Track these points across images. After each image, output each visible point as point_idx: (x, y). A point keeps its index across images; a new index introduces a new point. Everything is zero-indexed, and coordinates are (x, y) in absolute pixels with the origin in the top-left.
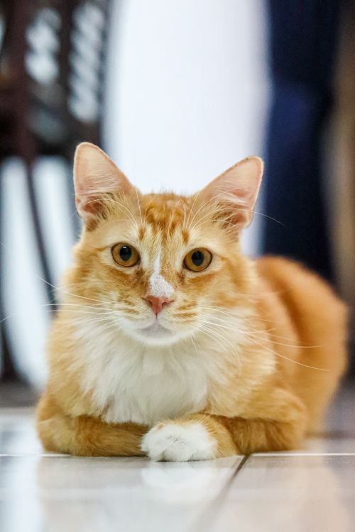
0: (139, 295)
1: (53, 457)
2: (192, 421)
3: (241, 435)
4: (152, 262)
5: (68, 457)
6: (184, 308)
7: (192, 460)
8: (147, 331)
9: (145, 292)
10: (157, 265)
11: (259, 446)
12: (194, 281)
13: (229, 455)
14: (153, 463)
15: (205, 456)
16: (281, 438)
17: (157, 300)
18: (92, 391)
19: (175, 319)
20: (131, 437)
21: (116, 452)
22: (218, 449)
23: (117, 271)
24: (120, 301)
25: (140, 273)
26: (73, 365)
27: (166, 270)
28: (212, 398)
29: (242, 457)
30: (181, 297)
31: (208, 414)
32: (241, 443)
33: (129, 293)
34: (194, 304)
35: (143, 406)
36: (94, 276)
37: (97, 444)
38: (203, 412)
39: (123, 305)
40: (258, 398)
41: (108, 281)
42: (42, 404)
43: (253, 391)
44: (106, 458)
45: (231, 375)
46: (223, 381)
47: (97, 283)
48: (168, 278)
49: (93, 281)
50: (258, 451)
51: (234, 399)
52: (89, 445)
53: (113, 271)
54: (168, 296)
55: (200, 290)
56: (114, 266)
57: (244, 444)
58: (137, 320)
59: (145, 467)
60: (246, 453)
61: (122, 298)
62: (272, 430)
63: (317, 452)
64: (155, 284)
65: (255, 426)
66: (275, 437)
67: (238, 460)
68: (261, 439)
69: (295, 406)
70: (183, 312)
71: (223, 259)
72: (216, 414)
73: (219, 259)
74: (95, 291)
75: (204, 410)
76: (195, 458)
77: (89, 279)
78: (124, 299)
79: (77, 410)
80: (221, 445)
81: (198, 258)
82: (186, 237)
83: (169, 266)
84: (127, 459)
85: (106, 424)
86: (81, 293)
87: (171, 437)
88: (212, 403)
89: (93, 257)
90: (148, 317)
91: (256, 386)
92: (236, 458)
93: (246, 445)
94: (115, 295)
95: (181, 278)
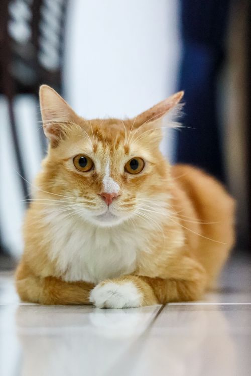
0: (96, 192)
1: (27, 306)
2: (125, 280)
3: (160, 290)
4: (103, 168)
5: (38, 306)
6: (127, 200)
7: (125, 308)
8: (101, 217)
9: (100, 190)
10: (107, 170)
11: (173, 298)
12: (133, 181)
13: (151, 304)
14: (98, 309)
15: (134, 305)
16: (188, 293)
17: (109, 195)
18: (56, 259)
19: (122, 209)
20: (82, 292)
21: (72, 301)
22: (144, 300)
23: (78, 175)
24: (81, 196)
25: (95, 176)
26: (43, 241)
27: (114, 174)
28: (140, 263)
29: (160, 306)
30: (126, 193)
31: (136, 276)
32: (159, 295)
33: (88, 190)
34: (134, 197)
35: (92, 270)
36: (60, 178)
37: (58, 296)
38: (134, 274)
39: (83, 199)
40: (172, 263)
41: (72, 182)
42: (19, 268)
43: (169, 258)
44: (64, 306)
45: (154, 246)
46: (148, 250)
47: (63, 184)
48: (116, 180)
49: (59, 181)
50: (172, 301)
51: (155, 264)
52: (53, 297)
53: (74, 175)
54: (117, 192)
55: (138, 187)
56: (76, 171)
57: (162, 297)
58: (94, 209)
59: (92, 312)
60: (164, 302)
61: (83, 194)
62: (182, 286)
63: (214, 302)
64: (108, 184)
65: (169, 284)
66: (184, 292)
67: (157, 308)
68: (174, 293)
69: (197, 269)
70: (127, 203)
71: (152, 164)
72: (143, 275)
73: (150, 164)
74: (62, 189)
75: (134, 272)
76: (128, 306)
77: (57, 180)
78: (84, 195)
79: (45, 273)
80: (145, 297)
81: (134, 165)
82: (127, 150)
83: (116, 171)
84: (80, 307)
85: (64, 282)
86: (50, 190)
87: (110, 291)
88: (140, 266)
89: (60, 166)
90: (102, 207)
91: (170, 255)
92: (157, 306)
93: (164, 297)
94: (77, 192)
95: (124, 178)
